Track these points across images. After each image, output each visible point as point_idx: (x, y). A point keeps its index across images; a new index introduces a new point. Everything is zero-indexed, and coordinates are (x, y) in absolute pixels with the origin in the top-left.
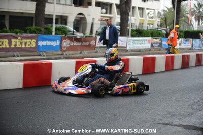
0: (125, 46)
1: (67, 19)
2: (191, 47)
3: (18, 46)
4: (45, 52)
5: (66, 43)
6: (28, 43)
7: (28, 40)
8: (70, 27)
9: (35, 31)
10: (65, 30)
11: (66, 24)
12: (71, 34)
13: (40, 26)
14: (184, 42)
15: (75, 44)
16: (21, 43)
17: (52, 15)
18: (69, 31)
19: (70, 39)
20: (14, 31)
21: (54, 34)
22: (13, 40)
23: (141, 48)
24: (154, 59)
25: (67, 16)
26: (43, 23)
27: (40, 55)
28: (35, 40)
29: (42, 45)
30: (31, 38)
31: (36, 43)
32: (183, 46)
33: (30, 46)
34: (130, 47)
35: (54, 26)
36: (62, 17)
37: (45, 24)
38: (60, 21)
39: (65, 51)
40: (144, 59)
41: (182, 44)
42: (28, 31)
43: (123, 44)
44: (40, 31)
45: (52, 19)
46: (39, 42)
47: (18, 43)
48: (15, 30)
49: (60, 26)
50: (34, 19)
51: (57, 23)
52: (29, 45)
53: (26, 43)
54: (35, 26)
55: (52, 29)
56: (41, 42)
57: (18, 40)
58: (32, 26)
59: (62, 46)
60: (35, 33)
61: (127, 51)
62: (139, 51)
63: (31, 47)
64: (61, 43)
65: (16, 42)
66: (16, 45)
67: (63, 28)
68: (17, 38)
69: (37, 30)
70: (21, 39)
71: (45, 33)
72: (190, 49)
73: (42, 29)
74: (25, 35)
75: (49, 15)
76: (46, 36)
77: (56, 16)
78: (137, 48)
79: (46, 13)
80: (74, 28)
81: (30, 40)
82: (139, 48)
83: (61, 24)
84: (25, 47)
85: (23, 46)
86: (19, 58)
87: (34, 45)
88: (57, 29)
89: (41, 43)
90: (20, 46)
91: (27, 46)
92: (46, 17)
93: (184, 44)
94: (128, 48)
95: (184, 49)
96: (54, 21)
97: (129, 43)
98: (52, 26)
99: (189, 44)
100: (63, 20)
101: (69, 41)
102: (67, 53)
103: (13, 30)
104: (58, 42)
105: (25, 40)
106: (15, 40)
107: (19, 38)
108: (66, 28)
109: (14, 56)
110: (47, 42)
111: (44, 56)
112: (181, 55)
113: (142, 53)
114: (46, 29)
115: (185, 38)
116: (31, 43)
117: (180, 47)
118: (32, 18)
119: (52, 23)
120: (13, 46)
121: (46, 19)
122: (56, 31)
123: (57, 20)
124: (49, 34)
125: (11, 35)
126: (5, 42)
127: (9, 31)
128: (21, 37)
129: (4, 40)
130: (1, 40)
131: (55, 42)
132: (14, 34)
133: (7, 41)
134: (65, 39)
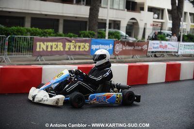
0: (177, 51)
1: (120, 24)
3: (72, 49)
5: (119, 48)
6: (82, 47)
7: (82, 44)
8: (123, 32)
9: (89, 35)
10: (118, 35)
11: (119, 28)
12: (124, 38)
13: (94, 30)
15: (128, 48)
16: (75, 47)
17: (106, 20)
18: (122, 36)
19: (123, 43)
20: (68, 35)
21: (107, 38)
22: (67, 44)
23: (192, 53)
25: (120, 21)
26: (97, 27)
28: (88, 44)
29: (96, 49)
30: (85, 41)
31: (90, 47)
33: (83, 50)
34: (181, 52)
35: (107, 30)
36: (115, 21)
37: (99, 28)
38: (112, 25)
39: (118, 55)
42: (82, 35)
43: (174, 49)
44: (94, 35)
45: (105, 24)
46: (92, 46)
47: (72, 47)
48: (69, 33)
49: (113, 30)
50: (88, 23)
51: (110, 28)
53: (79, 47)
54: (89, 30)
55: (105, 34)
56: (95, 46)
57: (72, 44)
58: (86, 30)
59: (115, 50)
60: (89, 37)
61: (178, 56)
62: (190, 56)
63: (85, 51)
64: (114, 47)
65: (70, 46)
66: (70, 49)
67: (116, 32)
68: (71, 42)
69: (91, 34)
70: (75, 43)
71: (98, 37)
73: (96, 34)
74: (79, 39)
75: (102, 20)
76: (99, 40)
77: (110, 20)
78: (188, 53)
79: (99, 18)
80: (127, 33)
81: (84, 44)
82: (190, 53)
83: (114, 28)
84: (79, 51)
85: (77, 49)
86: (72, 61)
87: (87, 49)
88: (110, 34)
90: (74, 50)
91: (81, 50)
92: (99, 21)
94: (179, 53)
96: (107, 26)
97: (181, 48)
98: (105, 31)
100: (116, 24)
101: (121, 45)
102: (120, 57)
103: (67, 33)
104: (111, 46)
105: (79, 44)
106: (69, 43)
107: (73, 41)
108: (119, 33)
109: (68, 59)
110: (100, 46)
114: (99, 33)
116: (84, 47)
118: (86, 22)
119: (105, 27)
120: (67, 49)
121: (99, 23)
122: (109, 35)
123: (110, 24)
124: (102, 38)
125: (66, 39)
126: (60, 45)
127: (64, 35)
128: (75, 40)
129: (59, 43)
130: (56, 43)
131: (108, 46)
132: (68, 38)
133: (61, 44)
134: (118, 43)
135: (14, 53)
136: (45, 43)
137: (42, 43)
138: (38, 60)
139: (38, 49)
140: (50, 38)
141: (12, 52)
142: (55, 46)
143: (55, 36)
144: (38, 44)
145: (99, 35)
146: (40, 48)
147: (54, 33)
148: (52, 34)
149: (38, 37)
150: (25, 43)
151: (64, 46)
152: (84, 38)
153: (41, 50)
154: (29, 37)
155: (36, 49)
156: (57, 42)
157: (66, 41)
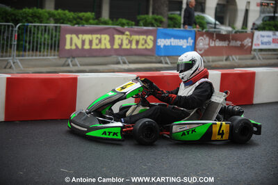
1: (205, 3)
3: (124, 46)
4: (168, 56)
5: (203, 43)
6: (142, 42)
7: (142, 37)
8: (210, 17)
9: (153, 21)
10: (202, 21)
11: (203, 11)
12: (211, 28)
13: (161, 14)
15: (219, 43)
16: (130, 42)
18: (209, 23)
19: (210, 35)
20: (118, 22)
22: (117, 37)
26: (167, 9)
27: (161, 62)
28: (152, 37)
29: (165, 46)
30: (146, 33)
31: (155, 41)
33: (144, 47)
37: (170, 10)
42: (141, 23)
44: (161, 22)
45: (181, 3)
46: (159, 40)
47: (125, 42)
48: (120, 20)
52: (143, 45)
53: (137, 42)
54: (153, 13)
55: (181, 19)
56: (163, 40)
57: (124, 37)
58: (148, 14)
59: (197, 47)
60: (153, 25)
63: (146, 49)
64: (195, 43)
65: (122, 40)
66: (121, 45)
67: (199, 17)
68: (123, 33)
69: (156, 20)
70: (131, 35)
71: (169, 26)
73: (165, 20)
74: (136, 28)
76: (170, 31)
80: (217, 18)
81: (145, 37)
84: (137, 49)
85: (134, 46)
86: (126, 67)
87: (150, 45)
89: (162, 42)
90: (128, 47)
91: (140, 47)
96: (184, 6)
98: (180, 14)
100: (198, 3)
101: (207, 39)
103: (117, 19)
104: (191, 41)
105: (136, 37)
106: (121, 36)
107: (127, 33)
108: (203, 18)
109: (118, 63)
110: (172, 40)
111: (167, 63)
114: (171, 19)
116: (146, 42)
119: (180, 9)
120: (116, 46)
124: (175, 27)
125: (114, 29)
126: (105, 39)
127: (111, 22)
128: (129, 31)
129: (103, 36)
130: (98, 36)
131: (185, 41)
132: (119, 27)
133: (107, 37)
134: (202, 35)
135: (27, 53)
136: (80, 36)
137: (74, 36)
138: (68, 65)
139: (68, 47)
140: (88, 27)
141: (25, 50)
142: (97, 41)
143: (97, 24)
144: (68, 37)
145: (170, 22)
146: (71, 45)
147: (94, 19)
148: (91, 21)
149: (68, 26)
150: (46, 36)
151: (112, 41)
152: (145, 28)
153: (74, 47)
154: (52, 25)
155: (65, 45)
156: (101, 34)
157: (114, 31)
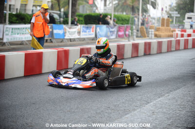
2: (93, 36)
14: (85, 29)
23: (24, 40)
24: (40, 55)
32: (83, 35)
34: (8, 39)
40: (27, 55)
41: (81, 33)
62: (22, 43)
72: (93, 39)
78: (18, 40)
82: (21, 40)
93: (84, 33)
94: (5, 41)
95: (84, 39)
97: (7, 33)
99: (92, 33)
112: (78, 48)
113: (26, 46)
115: (86, 23)
117: (78, 37)
